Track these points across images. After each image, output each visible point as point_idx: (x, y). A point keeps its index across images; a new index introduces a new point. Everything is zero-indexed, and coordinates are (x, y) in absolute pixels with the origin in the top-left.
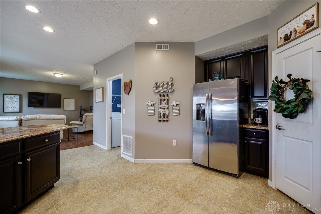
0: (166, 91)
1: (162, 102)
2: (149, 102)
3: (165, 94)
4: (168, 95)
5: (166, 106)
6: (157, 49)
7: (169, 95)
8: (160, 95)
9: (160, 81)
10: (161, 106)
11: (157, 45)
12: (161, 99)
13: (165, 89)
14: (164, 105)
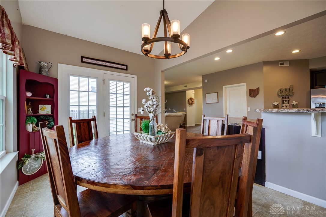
0: (288, 94)
1: (285, 102)
2: (275, 102)
3: (287, 97)
4: (288, 98)
5: (288, 105)
6: (280, 66)
7: (290, 97)
8: (283, 98)
9: (284, 88)
10: (284, 105)
11: (279, 63)
12: (283, 101)
13: (287, 93)
14: (286, 104)
